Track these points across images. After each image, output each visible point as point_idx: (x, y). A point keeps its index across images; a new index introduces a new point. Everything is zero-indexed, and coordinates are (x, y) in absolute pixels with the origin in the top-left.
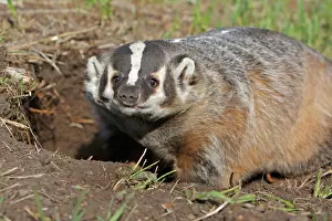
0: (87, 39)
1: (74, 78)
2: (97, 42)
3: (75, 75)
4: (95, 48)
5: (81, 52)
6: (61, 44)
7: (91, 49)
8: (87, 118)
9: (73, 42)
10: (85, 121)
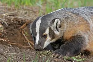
0: (13, 15)
1: (9, 29)
2: (17, 16)
3: (9, 28)
4: (17, 18)
5: (12, 20)
6: (5, 17)
7: (15, 19)
8: (13, 42)
9: (9, 16)
10: (12, 44)
